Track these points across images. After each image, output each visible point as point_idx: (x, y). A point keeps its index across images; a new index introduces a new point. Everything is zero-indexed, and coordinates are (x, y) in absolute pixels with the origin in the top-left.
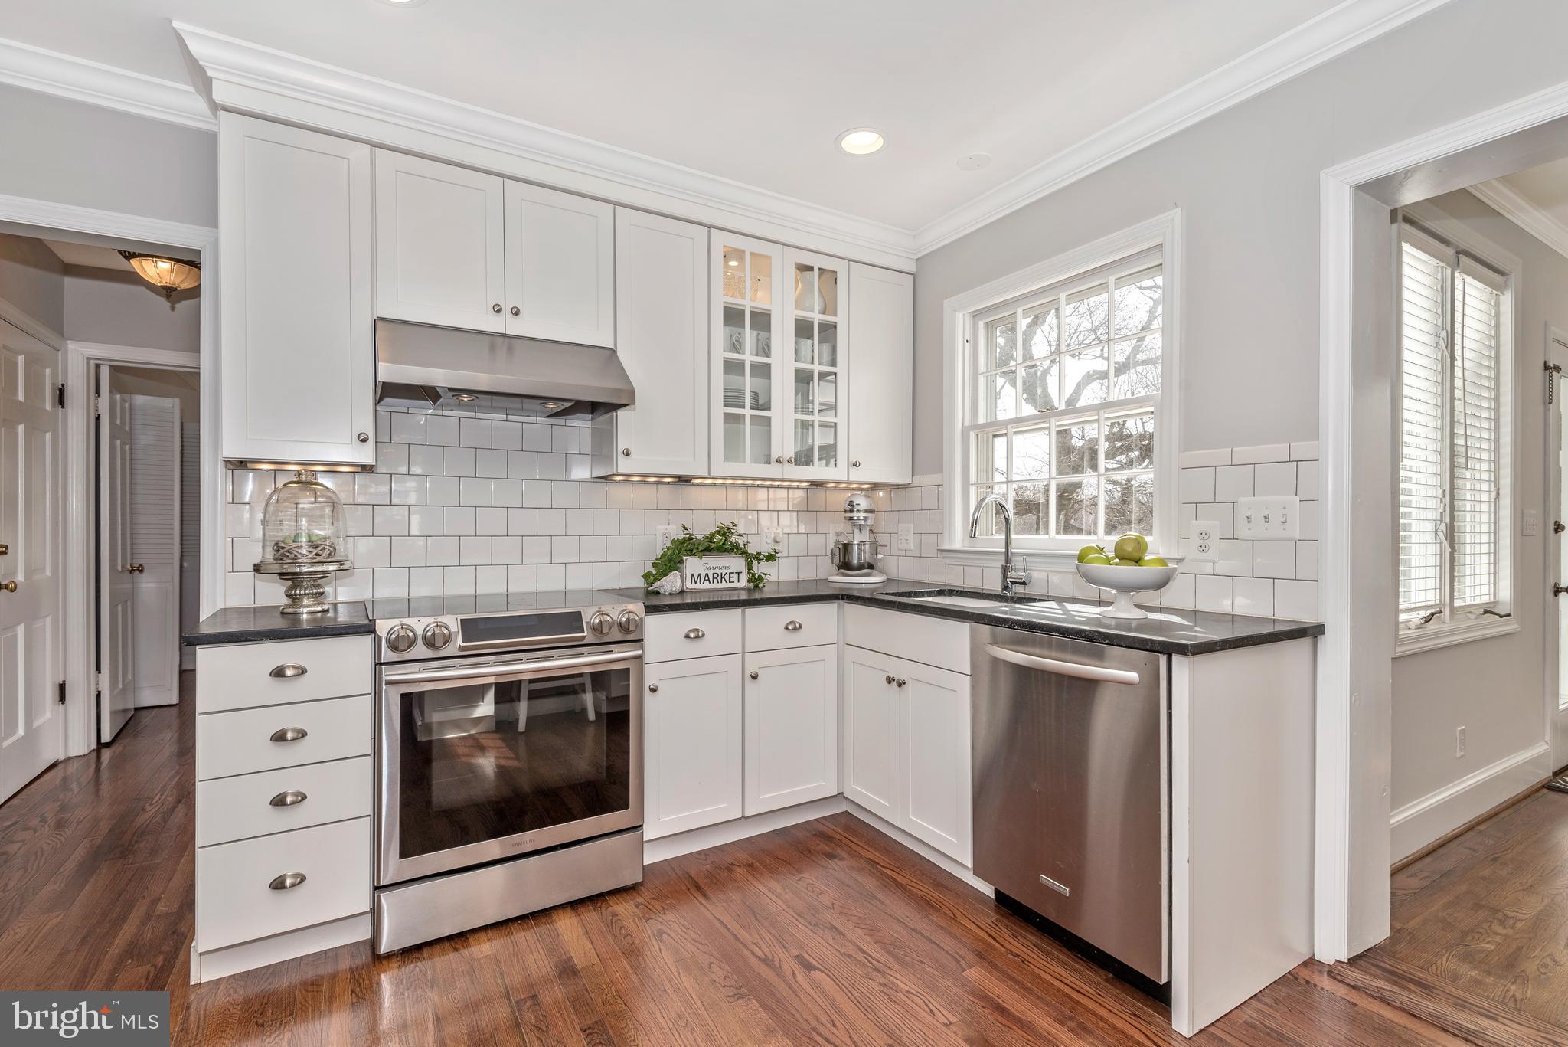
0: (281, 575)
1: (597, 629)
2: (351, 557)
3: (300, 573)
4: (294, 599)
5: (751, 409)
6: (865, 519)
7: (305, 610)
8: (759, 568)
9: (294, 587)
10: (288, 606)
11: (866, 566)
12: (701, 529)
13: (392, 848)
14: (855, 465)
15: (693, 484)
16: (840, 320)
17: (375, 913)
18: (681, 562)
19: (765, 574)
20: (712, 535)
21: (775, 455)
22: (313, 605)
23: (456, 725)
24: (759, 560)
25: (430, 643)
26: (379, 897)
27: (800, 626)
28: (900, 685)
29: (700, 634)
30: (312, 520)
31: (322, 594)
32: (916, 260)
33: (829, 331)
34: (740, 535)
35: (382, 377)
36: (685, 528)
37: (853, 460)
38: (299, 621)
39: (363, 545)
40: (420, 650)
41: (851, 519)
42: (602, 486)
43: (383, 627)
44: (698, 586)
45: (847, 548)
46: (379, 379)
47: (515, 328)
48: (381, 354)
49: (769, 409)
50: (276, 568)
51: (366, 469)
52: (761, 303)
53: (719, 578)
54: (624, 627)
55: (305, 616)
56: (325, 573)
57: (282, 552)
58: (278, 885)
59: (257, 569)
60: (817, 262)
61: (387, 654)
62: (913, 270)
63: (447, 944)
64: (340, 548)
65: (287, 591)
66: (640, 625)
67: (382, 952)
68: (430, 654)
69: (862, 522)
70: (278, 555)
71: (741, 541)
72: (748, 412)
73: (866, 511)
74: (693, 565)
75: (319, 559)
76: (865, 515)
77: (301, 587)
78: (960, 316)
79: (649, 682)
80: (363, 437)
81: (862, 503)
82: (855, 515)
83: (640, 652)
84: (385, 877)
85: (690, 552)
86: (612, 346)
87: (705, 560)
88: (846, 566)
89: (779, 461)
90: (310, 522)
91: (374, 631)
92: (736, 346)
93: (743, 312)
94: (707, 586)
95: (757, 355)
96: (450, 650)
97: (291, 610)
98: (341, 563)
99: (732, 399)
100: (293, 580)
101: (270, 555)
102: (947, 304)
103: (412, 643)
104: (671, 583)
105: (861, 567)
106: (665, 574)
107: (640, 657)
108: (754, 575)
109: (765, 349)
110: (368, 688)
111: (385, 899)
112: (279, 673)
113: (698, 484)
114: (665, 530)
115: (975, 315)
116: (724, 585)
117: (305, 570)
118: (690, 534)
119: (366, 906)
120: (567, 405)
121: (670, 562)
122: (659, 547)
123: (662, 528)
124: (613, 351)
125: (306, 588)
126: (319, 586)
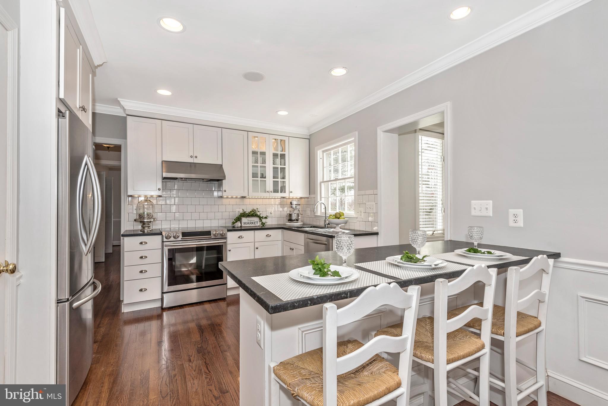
0: (140, 222)
1: (214, 235)
2: (156, 217)
3: (144, 221)
4: (143, 228)
5: (260, 178)
6: (296, 207)
7: (146, 230)
8: (264, 221)
9: (143, 225)
10: (142, 229)
11: (296, 220)
12: (248, 210)
13: (166, 284)
14: (291, 192)
15: (246, 198)
16: (286, 153)
17: (162, 299)
18: (241, 219)
19: (266, 222)
20: (251, 212)
21: (267, 190)
22: (148, 229)
23: (185, 266)
24: (263, 218)
25: (174, 237)
26: (163, 295)
27: (270, 236)
28: (292, 250)
29: (242, 237)
30: (147, 209)
31: (150, 226)
32: (310, 135)
33: (283, 156)
34: (259, 212)
35: (164, 176)
36: (243, 210)
37: (290, 191)
38: (145, 233)
39: (159, 215)
40: (172, 239)
41: (292, 207)
42: (221, 199)
43: (164, 234)
44: (246, 225)
45: (290, 215)
46: (163, 176)
47: (196, 161)
48: (164, 171)
49: (265, 178)
50: (139, 220)
51: (160, 196)
52: (263, 150)
53: (252, 223)
54: (221, 235)
55: (146, 232)
56: (151, 221)
57: (141, 216)
58: (141, 290)
59: (135, 220)
60: (279, 138)
61: (165, 240)
62: (309, 138)
63: (179, 307)
64: (154, 215)
65: (142, 226)
66: (225, 234)
67: (164, 307)
68: (175, 240)
69: (295, 208)
70: (140, 217)
71: (258, 213)
72: (259, 179)
73: (296, 205)
74: (244, 220)
75: (149, 218)
76: (296, 206)
77: (145, 225)
78: (319, 152)
79: (228, 248)
80: (159, 189)
81: (295, 203)
82: (293, 206)
83: (226, 241)
84: (165, 290)
85: (244, 216)
86: (221, 164)
87: (247, 218)
88: (290, 220)
89: (268, 192)
90: (147, 210)
91: (162, 234)
92: (256, 162)
93: (258, 152)
94: (248, 225)
95: (262, 164)
96: (179, 239)
97: (143, 230)
98: (154, 219)
99: (255, 175)
100: (143, 223)
101: (138, 217)
102: (316, 148)
103: (170, 237)
104: (238, 224)
105: (294, 220)
106: (236, 222)
107: (225, 242)
108: (262, 223)
109: (264, 162)
110: (161, 247)
111: (165, 295)
112: (141, 243)
113: (248, 198)
114: (239, 210)
115: (323, 152)
116: (253, 225)
117: (146, 221)
118: (245, 212)
119: (160, 297)
120: (209, 180)
121: (239, 219)
122: (237, 215)
123: (238, 210)
124: (222, 165)
125: (146, 225)
126: (149, 225)
